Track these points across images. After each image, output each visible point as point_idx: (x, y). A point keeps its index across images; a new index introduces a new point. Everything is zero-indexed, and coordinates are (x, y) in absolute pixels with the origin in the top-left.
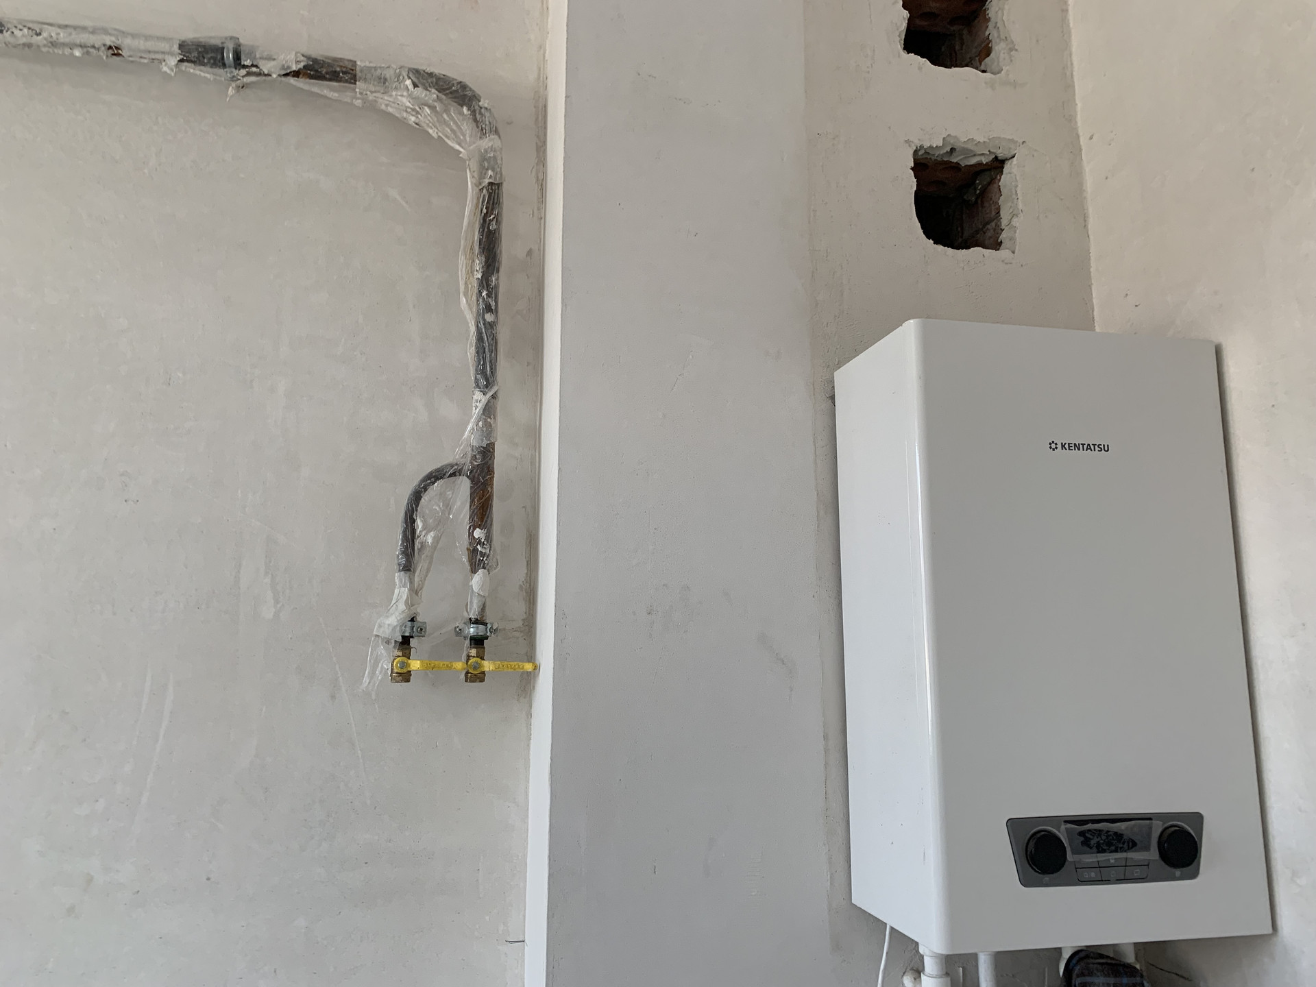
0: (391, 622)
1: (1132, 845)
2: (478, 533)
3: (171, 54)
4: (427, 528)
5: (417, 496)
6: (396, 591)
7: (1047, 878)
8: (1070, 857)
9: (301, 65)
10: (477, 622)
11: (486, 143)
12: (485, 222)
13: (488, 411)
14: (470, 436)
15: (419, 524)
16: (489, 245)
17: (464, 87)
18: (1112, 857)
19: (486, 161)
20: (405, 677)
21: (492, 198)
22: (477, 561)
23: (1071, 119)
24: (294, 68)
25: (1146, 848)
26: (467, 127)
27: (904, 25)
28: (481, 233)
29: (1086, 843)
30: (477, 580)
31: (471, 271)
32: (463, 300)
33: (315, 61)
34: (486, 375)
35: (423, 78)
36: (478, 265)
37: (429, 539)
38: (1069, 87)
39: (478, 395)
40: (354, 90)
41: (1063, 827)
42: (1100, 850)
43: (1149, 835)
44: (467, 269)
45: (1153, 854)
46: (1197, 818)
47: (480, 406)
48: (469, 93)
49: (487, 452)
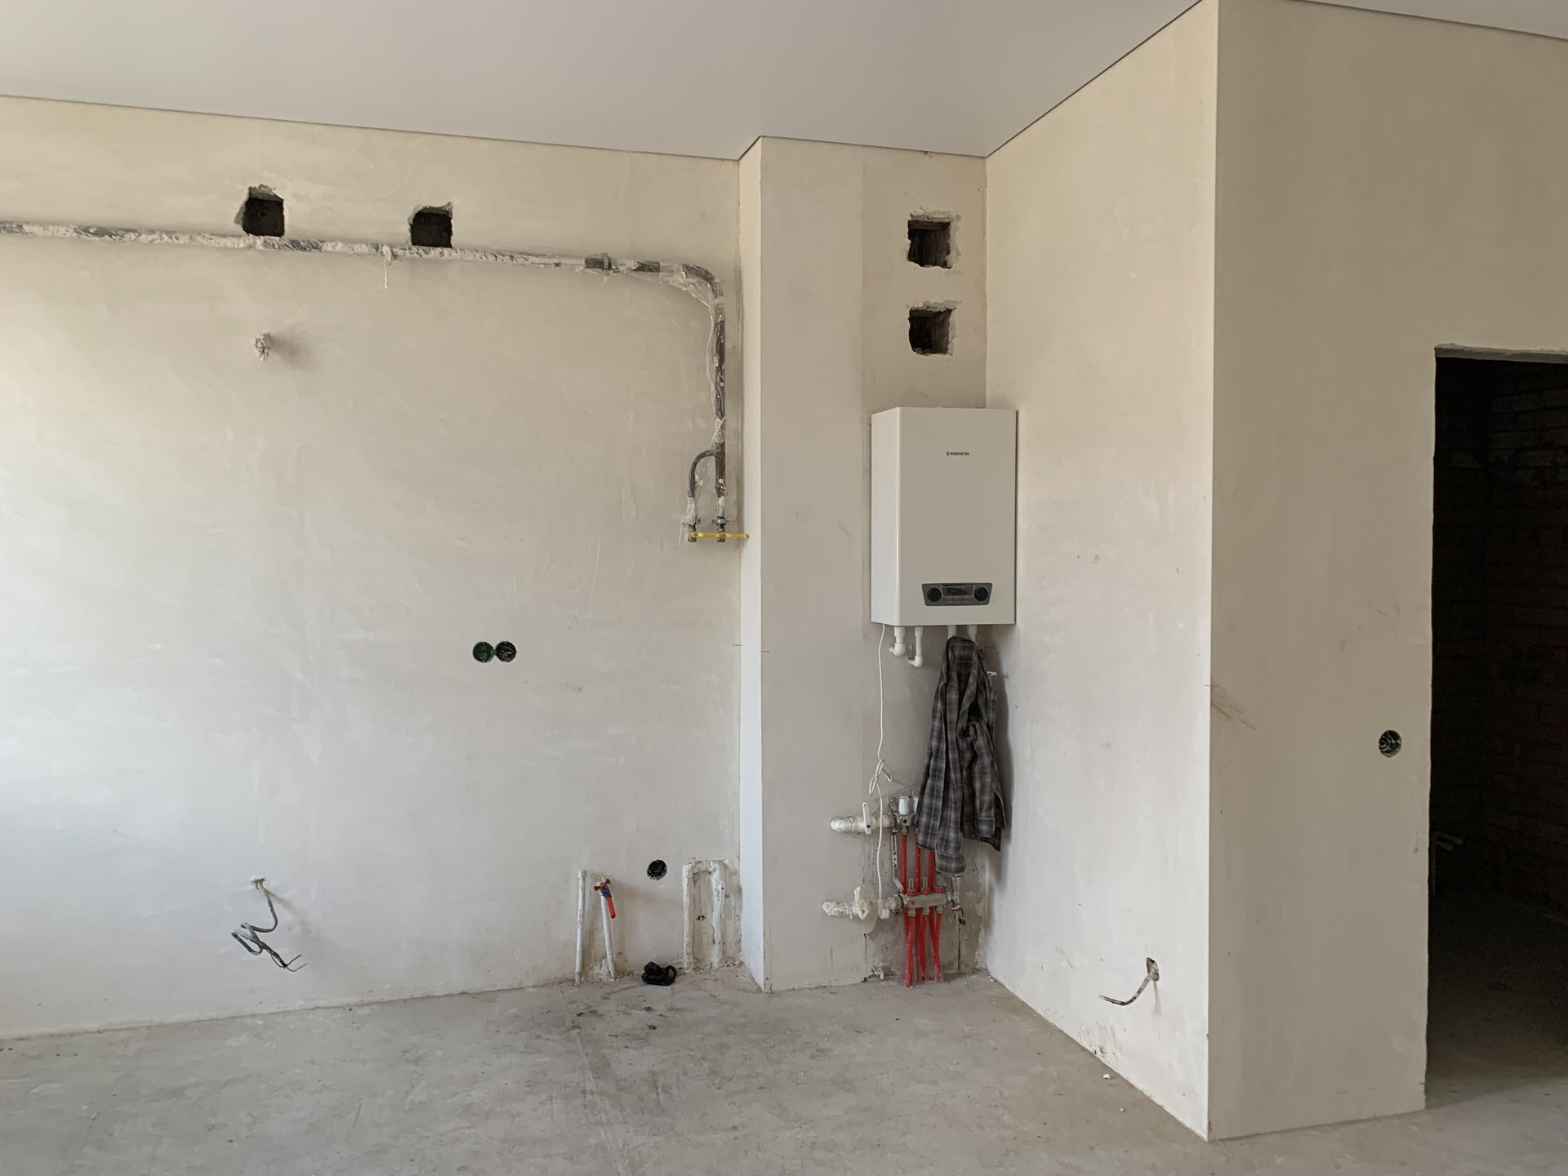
0: (689, 518)
1: (965, 593)
2: (721, 481)
3: (582, 265)
4: (700, 479)
5: (695, 465)
6: (689, 505)
7: (934, 603)
8: (942, 596)
9: (636, 267)
10: (722, 518)
11: (717, 301)
12: (719, 340)
13: (723, 427)
14: (715, 438)
15: (697, 477)
16: (721, 350)
17: (707, 273)
18: (957, 597)
19: (719, 310)
20: (694, 540)
21: (721, 328)
22: (720, 492)
23: (983, 289)
24: (634, 268)
25: (970, 594)
26: (710, 294)
27: (908, 248)
28: (717, 343)
29: (949, 592)
30: (721, 500)
31: (712, 361)
32: (708, 374)
33: (642, 264)
34: (721, 413)
35: (691, 270)
36: (716, 359)
37: (701, 484)
38: (984, 272)
39: (718, 420)
40: (658, 276)
41: (941, 587)
42: (953, 594)
43: (971, 591)
44: (711, 362)
45: (973, 596)
46: (990, 585)
47: (720, 425)
48: (710, 276)
49: (722, 446)
